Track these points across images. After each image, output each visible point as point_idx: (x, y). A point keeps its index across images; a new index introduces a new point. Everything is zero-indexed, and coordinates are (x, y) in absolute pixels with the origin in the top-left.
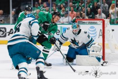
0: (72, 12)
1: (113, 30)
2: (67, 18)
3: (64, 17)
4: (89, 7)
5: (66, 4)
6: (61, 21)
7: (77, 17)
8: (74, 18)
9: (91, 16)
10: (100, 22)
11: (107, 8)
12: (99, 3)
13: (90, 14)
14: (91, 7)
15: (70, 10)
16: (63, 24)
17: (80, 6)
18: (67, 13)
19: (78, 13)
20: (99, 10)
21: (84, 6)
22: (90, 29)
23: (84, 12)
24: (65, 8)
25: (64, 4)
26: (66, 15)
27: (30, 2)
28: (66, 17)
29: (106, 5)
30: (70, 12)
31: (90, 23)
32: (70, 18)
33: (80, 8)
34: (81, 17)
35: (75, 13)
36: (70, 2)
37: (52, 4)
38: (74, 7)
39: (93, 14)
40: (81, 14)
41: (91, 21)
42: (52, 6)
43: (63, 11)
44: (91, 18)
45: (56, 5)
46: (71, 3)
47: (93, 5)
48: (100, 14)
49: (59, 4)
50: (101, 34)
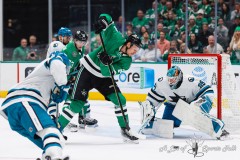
0: (162, 40)
1: (237, 75)
2: (153, 52)
3: (147, 50)
4: (193, 31)
5: (152, 25)
6: (142, 57)
8: (166, 52)
9: (197, 48)
10: (213, 60)
11: (226, 35)
12: (212, 25)
13: (195, 45)
14: (197, 31)
15: (158, 38)
17: (176, 30)
18: (153, 43)
19: (174, 43)
21: (184, 30)
22: (195, 72)
23: (184, 42)
24: (149, 33)
25: (148, 26)
26: (151, 46)
27: (85, 22)
28: (151, 49)
29: (225, 29)
30: (158, 41)
31: (194, 61)
32: (159, 52)
33: (177, 33)
34: (179, 49)
36: (158, 22)
37: (126, 25)
39: (199, 44)
40: (178, 45)
41: (196, 58)
42: (126, 30)
43: (146, 38)
44: (196, 51)
45: (134, 28)
46: (160, 25)
49: (139, 26)
50: (214, 81)
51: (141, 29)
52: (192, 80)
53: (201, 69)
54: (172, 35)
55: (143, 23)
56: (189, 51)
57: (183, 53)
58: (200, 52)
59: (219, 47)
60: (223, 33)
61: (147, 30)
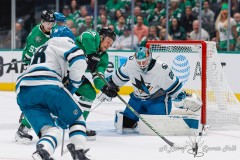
0: (140, 25)
1: (223, 64)
2: (129, 39)
3: (122, 37)
4: (175, 16)
5: (128, 9)
7: (150, 36)
8: (144, 39)
9: (179, 34)
10: (197, 48)
11: (212, 19)
12: (196, 9)
13: (177, 31)
14: (179, 16)
15: (135, 23)
16: (120, 50)
17: (156, 14)
18: (130, 29)
19: (153, 29)
20: (196, 22)
21: (164, 15)
23: (164, 27)
24: (125, 18)
25: (123, 10)
26: (127, 32)
27: (52, 6)
28: (127, 36)
29: (211, 13)
30: (135, 26)
31: (176, 49)
32: (136, 39)
33: (157, 18)
34: (158, 36)
35: (145, 28)
36: (136, 5)
37: (99, 9)
38: (144, 16)
39: (182, 30)
40: (158, 31)
41: (177, 45)
42: (99, 14)
43: (122, 24)
44: (178, 38)
45: (108, 12)
46: (137, 8)
47: (184, 13)
48: (197, 31)
49: (113, 10)
50: (198, 72)
51: (116, 12)
52: (165, 67)
53: (183, 58)
54: (151, 19)
55: (118, 6)
56: (170, 38)
57: (163, 40)
58: (183, 39)
59: (204, 33)
60: (209, 18)
61: (123, 15)
